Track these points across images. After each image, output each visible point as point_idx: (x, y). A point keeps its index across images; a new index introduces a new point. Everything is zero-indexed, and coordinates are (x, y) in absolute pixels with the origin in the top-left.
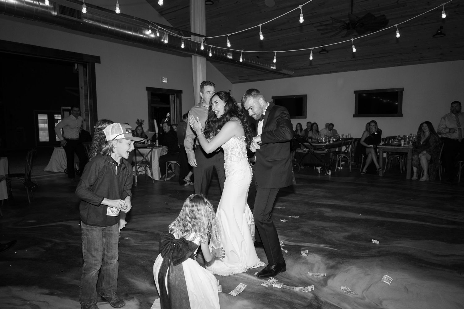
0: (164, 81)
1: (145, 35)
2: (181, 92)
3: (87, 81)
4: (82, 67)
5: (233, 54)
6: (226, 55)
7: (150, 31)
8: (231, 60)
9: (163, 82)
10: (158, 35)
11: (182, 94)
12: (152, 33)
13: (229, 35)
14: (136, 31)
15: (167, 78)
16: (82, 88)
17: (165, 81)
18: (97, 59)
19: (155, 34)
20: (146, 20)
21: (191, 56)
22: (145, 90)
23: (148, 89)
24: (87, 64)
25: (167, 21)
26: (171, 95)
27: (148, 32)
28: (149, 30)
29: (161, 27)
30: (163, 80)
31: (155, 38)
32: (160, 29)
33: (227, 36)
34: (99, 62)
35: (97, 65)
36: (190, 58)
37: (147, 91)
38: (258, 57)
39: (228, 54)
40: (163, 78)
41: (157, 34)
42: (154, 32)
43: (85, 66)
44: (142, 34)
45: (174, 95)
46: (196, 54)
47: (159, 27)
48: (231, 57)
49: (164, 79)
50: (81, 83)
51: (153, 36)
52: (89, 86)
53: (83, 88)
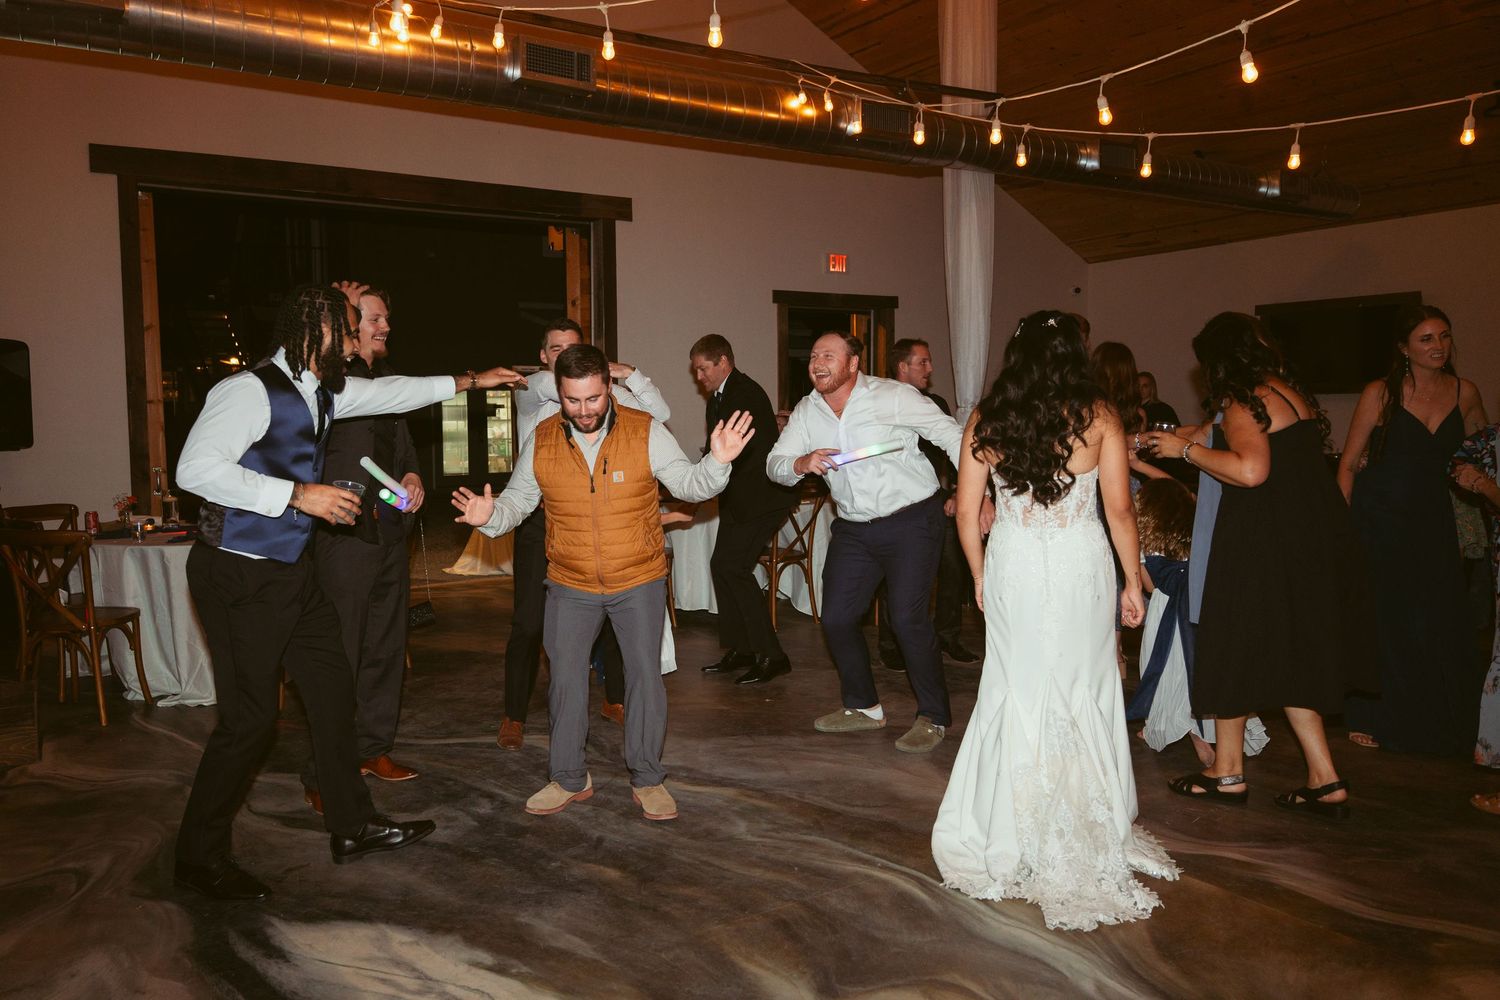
0: (834, 267)
1: (785, 111)
2: (892, 302)
3: (590, 279)
4: (578, 236)
5: (1100, 152)
6: (1076, 155)
7: (802, 97)
8: (1094, 171)
9: (832, 270)
10: (829, 106)
11: (896, 310)
12: (808, 103)
13: (1105, 78)
14: (754, 103)
15: (846, 257)
16: (574, 303)
17: (838, 266)
18: (622, 208)
19: (820, 104)
20: (788, 62)
21: (938, 173)
22: (771, 300)
23: (779, 297)
24: (592, 224)
25: (851, 55)
26: (855, 317)
27: (797, 103)
28: (797, 95)
29: (838, 78)
30: (832, 263)
31: (818, 118)
32: (836, 86)
33: (1099, 82)
34: (628, 217)
35: (620, 225)
36: (938, 178)
37: (776, 305)
38: (1198, 154)
39: (1083, 151)
40: (832, 256)
41: (823, 103)
42: (815, 98)
43: (585, 234)
44: (776, 109)
45: (869, 314)
46: (958, 164)
47: (834, 80)
48: (1092, 164)
49: (834, 259)
50: (574, 290)
51: (810, 112)
52: (597, 297)
53: (578, 302)
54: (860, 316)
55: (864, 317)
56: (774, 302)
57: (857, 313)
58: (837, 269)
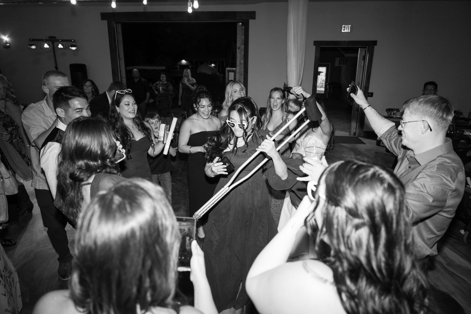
0: (344, 30)
2: (374, 43)
4: (241, 26)
9: (343, 31)
11: (375, 46)
15: (350, 26)
16: (239, 48)
17: (346, 29)
18: (252, 15)
22: (313, 44)
23: (316, 43)
24: (245, 21)
26: (359, 49)
30: (343, 28)
34: (254, 18)
35: (251, 22)
37: (315, 46)
40: (343, 26)
43: (244, 24)
45: (366, 48)
49: (344, 27)
50: (239, 43)
54: (362, 49)
55: (364, 49)
56: (314, 45)
57: (360, 48)
58: (346, 31)
